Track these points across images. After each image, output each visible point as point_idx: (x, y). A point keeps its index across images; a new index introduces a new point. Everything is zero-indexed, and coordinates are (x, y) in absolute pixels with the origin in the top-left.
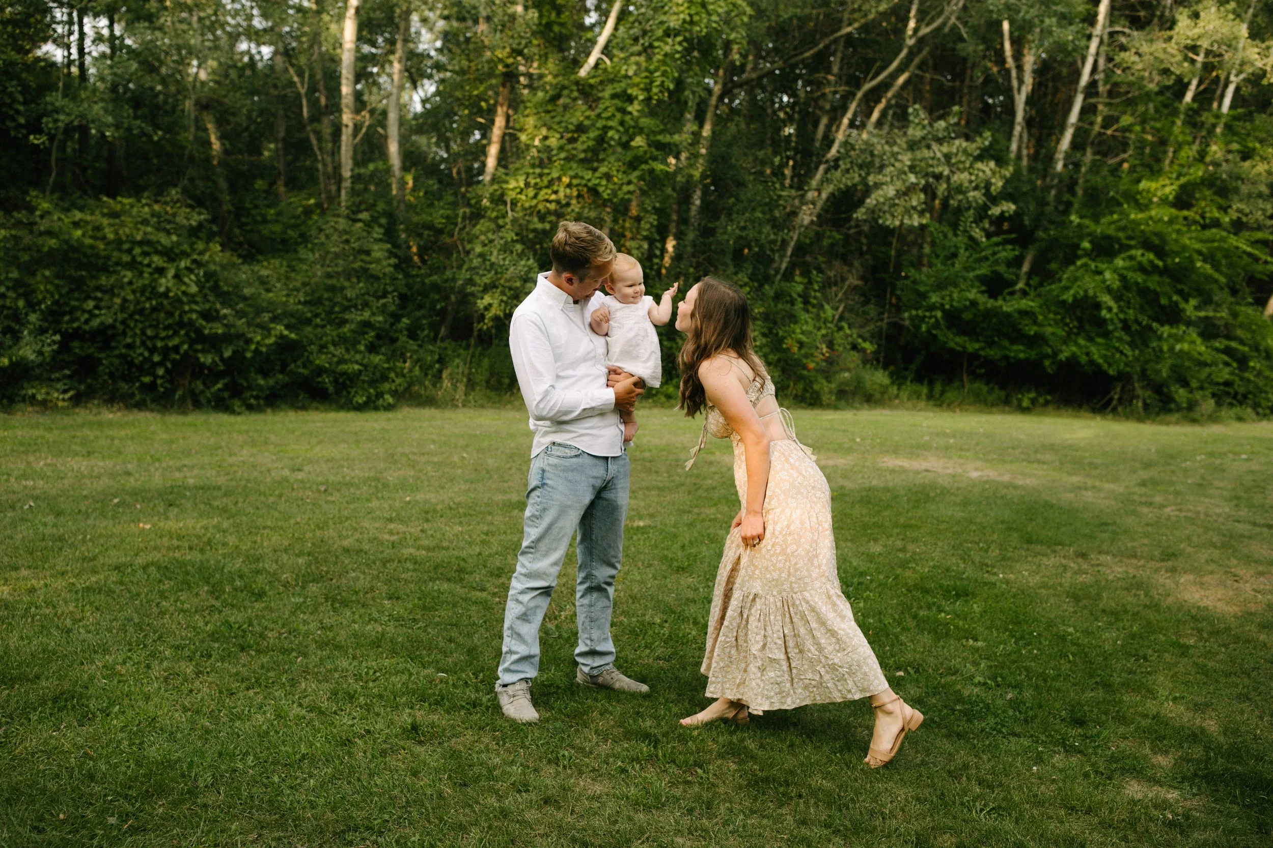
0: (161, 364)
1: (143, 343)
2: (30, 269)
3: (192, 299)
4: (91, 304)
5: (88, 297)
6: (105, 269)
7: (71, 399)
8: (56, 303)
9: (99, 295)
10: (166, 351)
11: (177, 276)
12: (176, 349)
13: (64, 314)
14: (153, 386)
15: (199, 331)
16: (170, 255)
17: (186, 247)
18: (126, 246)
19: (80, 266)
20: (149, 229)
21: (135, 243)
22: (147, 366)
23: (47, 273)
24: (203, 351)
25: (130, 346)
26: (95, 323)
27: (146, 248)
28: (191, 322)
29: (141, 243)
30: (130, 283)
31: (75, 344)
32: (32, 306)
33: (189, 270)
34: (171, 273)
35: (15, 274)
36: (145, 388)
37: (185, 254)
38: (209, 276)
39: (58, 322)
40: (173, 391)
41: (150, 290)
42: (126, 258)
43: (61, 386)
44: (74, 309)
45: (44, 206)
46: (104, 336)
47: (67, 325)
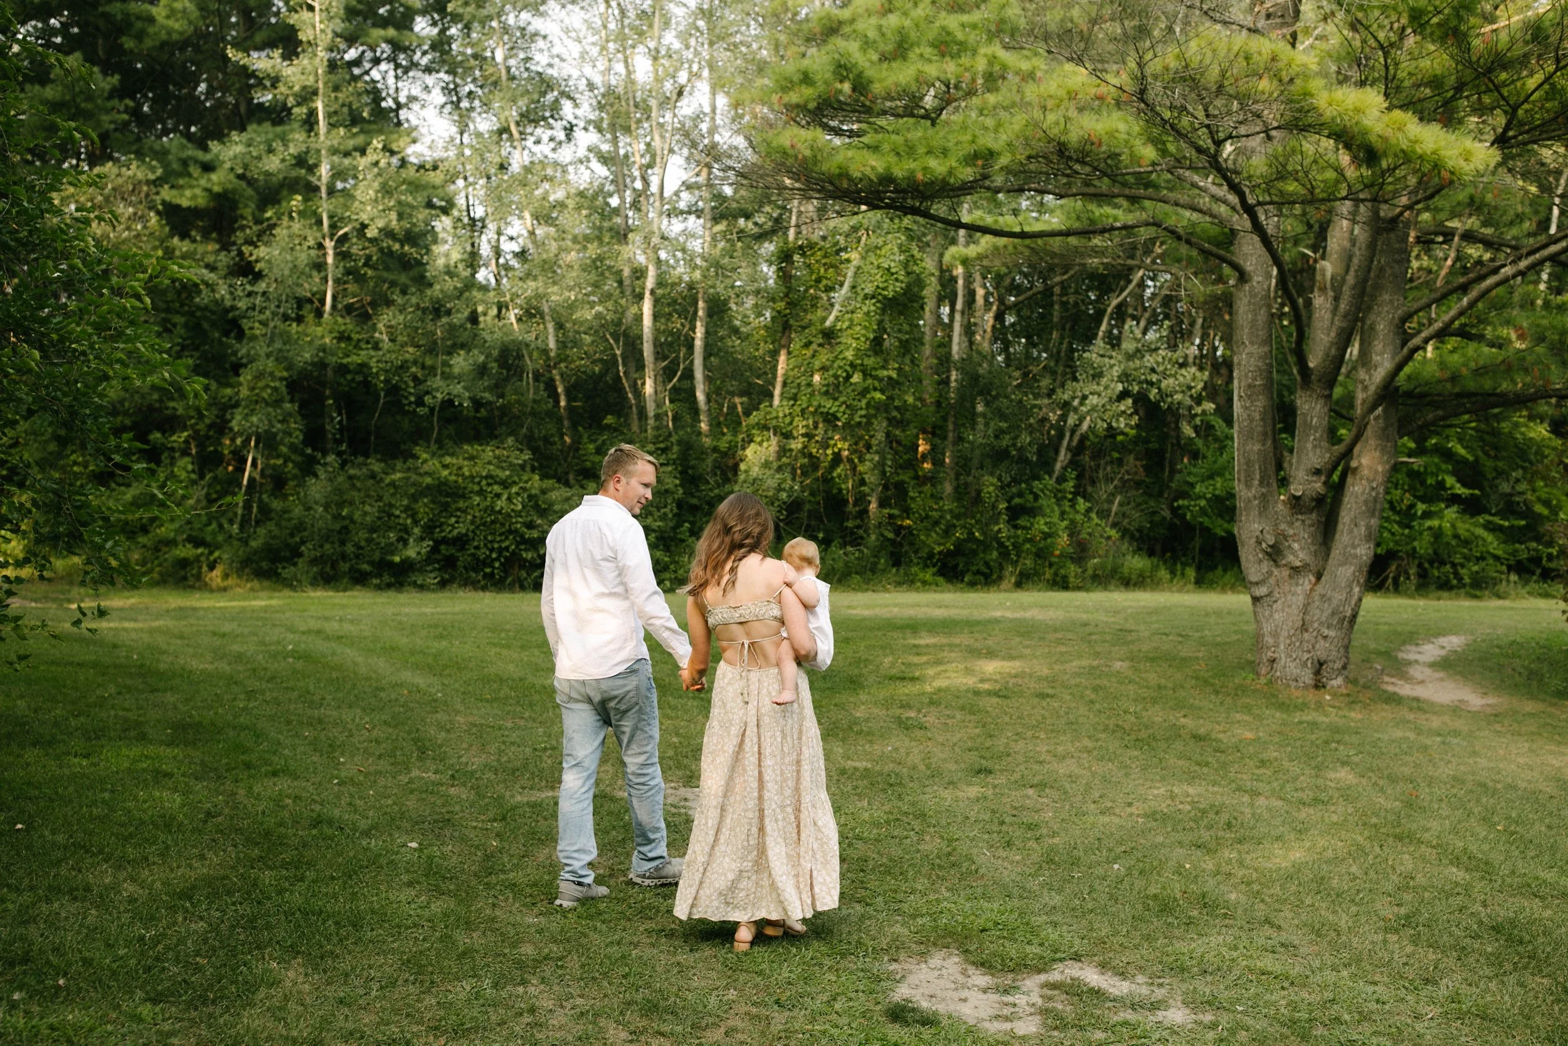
0: (497, 559)
1: (485, 545)
2: (414, 498)
3: (518, 514)
4: (453, 520)
5: (451, 516)
6: (463, 496)
7: (438, 583)
8: (431, 520)
9: (458, 514)
10: (501, 550)
11: (509, 499)
12: (507, 549)
13: (436, 527)
14: (492, 575)
15: (522, 536)
16: (505, 484)
17: (516, 479)
18: (477, 480)
19: (448, 495)
20: (492, 467)
21: (482, 477)
22: (488, 561)
23: (426, 500)
24: (526, 550)
25: (477, 548)
26: (456, 532)
27: (489, 481)
28: (516, 531)
29: (486, 477)
30: (478, 505)
31: (442, 547)
32: (416, 522)
33: (518, 494)
34: (505, 497)
35: (405, 502)
36: (485, 576)
37: (515, 483)
38: (530, 497)
39: (432, 533)
40: (506, 578)
41: (490, 509)
42: (476, 488)
43: (433, 575)
44: (442, 524)
45: (425, 456)
46: (461, 542)
47: (438, 534)
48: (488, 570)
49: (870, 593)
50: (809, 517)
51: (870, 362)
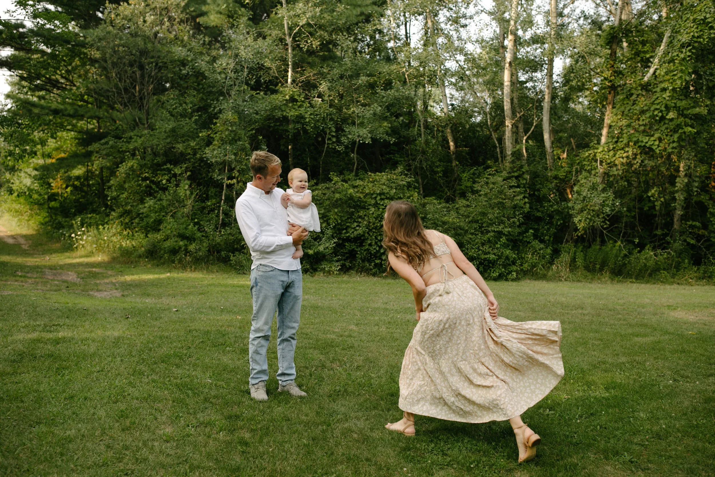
1: (376, 243)
4: (355, 224)
5: (355, 221)
6: (364, 208)
7: (340, 269)
9: (360, 220)
13: (343, 229)
18: (374, 196)
19: (353, 207)
20: (384, 187)
21: (377, 194)
22: (378, 255)
23: (336, 210)
25: (370, 245)
26: (356, 233)
27: (383, 197)
29: (380, 194)
30: (373, 213)
31: (346, 244)
39: (341, 233)
42: (373, 202)
43: (337, 264)
44: (348, 227)
45: (335, 179)
46: (360, 240)
47: (344, 235)
48: (377, 261)
49: (675, 286)
50: (626, 226)
51: (682, 104)
